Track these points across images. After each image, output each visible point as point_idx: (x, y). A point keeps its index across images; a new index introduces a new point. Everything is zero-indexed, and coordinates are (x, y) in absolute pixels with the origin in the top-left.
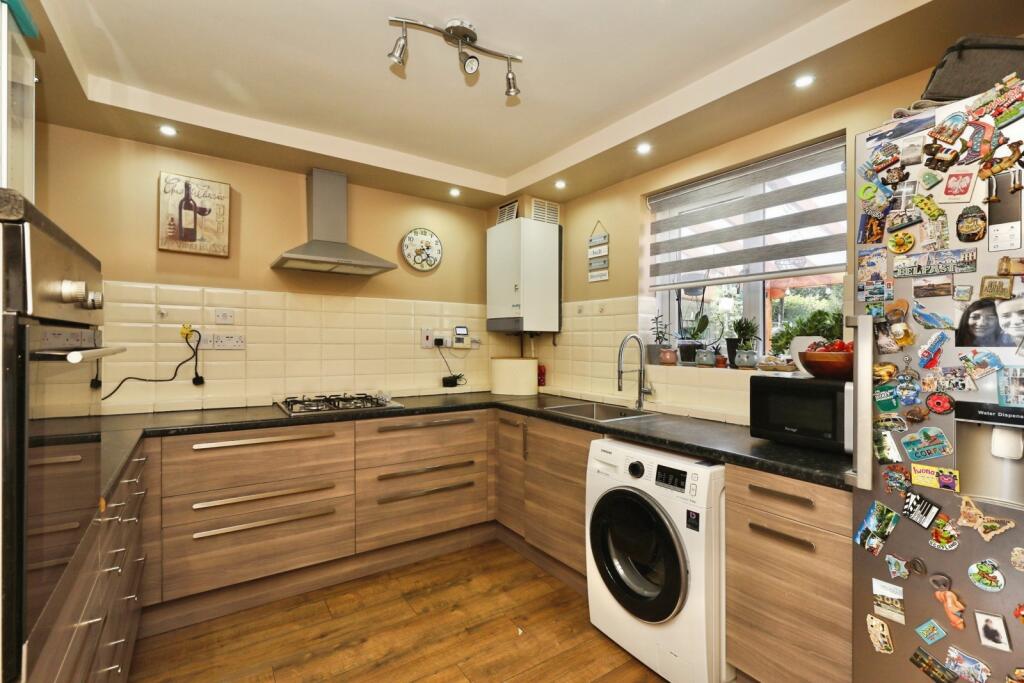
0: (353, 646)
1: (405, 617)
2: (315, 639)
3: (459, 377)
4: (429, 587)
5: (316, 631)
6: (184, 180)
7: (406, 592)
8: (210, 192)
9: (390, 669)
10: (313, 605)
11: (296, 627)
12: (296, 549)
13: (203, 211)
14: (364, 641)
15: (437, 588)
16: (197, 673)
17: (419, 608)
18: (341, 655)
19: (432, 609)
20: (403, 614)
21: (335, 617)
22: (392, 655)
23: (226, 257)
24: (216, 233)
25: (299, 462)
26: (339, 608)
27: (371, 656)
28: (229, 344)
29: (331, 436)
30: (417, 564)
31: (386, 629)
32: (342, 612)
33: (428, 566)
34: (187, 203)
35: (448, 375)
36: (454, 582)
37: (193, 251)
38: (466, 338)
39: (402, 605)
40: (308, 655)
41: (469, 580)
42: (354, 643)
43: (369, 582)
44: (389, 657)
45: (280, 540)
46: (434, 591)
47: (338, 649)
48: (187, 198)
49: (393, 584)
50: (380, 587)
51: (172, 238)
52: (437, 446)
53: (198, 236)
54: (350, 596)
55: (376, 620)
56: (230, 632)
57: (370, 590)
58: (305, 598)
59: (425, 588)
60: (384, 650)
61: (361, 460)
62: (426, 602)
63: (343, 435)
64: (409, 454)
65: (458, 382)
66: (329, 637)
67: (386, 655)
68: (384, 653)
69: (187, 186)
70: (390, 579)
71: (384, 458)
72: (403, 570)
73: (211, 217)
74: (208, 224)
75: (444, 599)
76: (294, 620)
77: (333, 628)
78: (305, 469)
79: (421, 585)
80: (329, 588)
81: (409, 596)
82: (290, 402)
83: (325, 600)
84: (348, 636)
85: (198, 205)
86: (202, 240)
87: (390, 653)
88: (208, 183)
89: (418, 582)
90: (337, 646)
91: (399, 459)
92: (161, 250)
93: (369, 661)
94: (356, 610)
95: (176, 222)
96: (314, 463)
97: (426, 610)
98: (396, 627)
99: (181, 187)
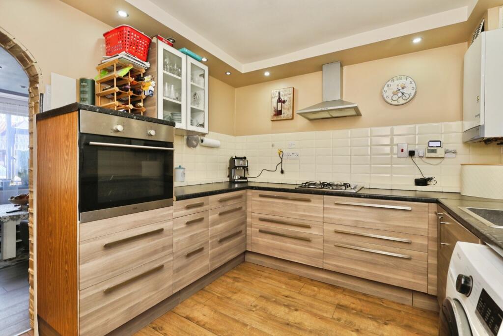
0: (290, 309)
1: (325, 315)
2: (283, 296)
3: (429, 179)
4: (356, 310)
5: (287, 293)
6: (278, 91)
7: (341, 304)
8: (286, 93)
9: (290, 330)
10: (299, 283)
11: (284, 287)
12: (294, 252)
13: (284, 102)
14: (296, 310)
15: (360, 313)
16: (246, 281)
17: (336, 315)
18: (283, 308)
19: (342, 321)
20: (327, 312)
21: (300, 293)
22: (298, 326)
23: (292, 119)
24: (288, 109)
25: (297, 211)
26: (305, 290)
27: (291, 318)
28: (294, 157)
29: (308, 201)
30: (365, 295)
31: (311, 313)
32: (305, 293)
33: (370, 300)
34: (279, 101)
35: (419, 177)
36: (374, 318)
37: (281, 119)
38: (438, 150)
39: (331, 309)
40: (274, 300)
41: (386, 324)
42: (292, 308)
43: (331, 288)
44: (296, 325)
45: (288, 245)
46: (357, 314)
47: (284, 305)
48: (279, 98)
49: (339, 296)
50: (332, 293)
51: (275, 115)
52: (378, 222)
53: (283, 113)
54: (316, 289)
55: (312, 306)
56: (266, 275)
57: (326, 291)
58: (300, 278)
59: (353, 309)
60: (298, 320)
61: (326, 218)
62: (344, 316)
63: (316, 202)
64: (357, 221)
65: (429, 183)
66: (288, 299)
67: (295, 323)
68: (296, 321)
69: (279, 93)
70: (342, 293)
71: (339, 220)
72: (353, 293)
73: (286, 103)
74: (286, 107)
75: (356, 321)
76: (286, 284)
77: (293, 297)
78: (299, 215)
79: (353, 306)
80: (312, 280)
81: (340, 307)
82: (310, 184)
83: (305, 284)
84: (293, 303)
85: (283, 100)
86: (284, 114)
87: (299, 324)
88: (285, 90)
89: (354, 303)
90: (285, 304)
91: (349, 223)
92: (272, 121)
93: (288, 319)
94: (310, 296)
95: (276, 109)
96: (303, 213)
97: (339, 320)
98: (315, 315)
99: (277, 94)
